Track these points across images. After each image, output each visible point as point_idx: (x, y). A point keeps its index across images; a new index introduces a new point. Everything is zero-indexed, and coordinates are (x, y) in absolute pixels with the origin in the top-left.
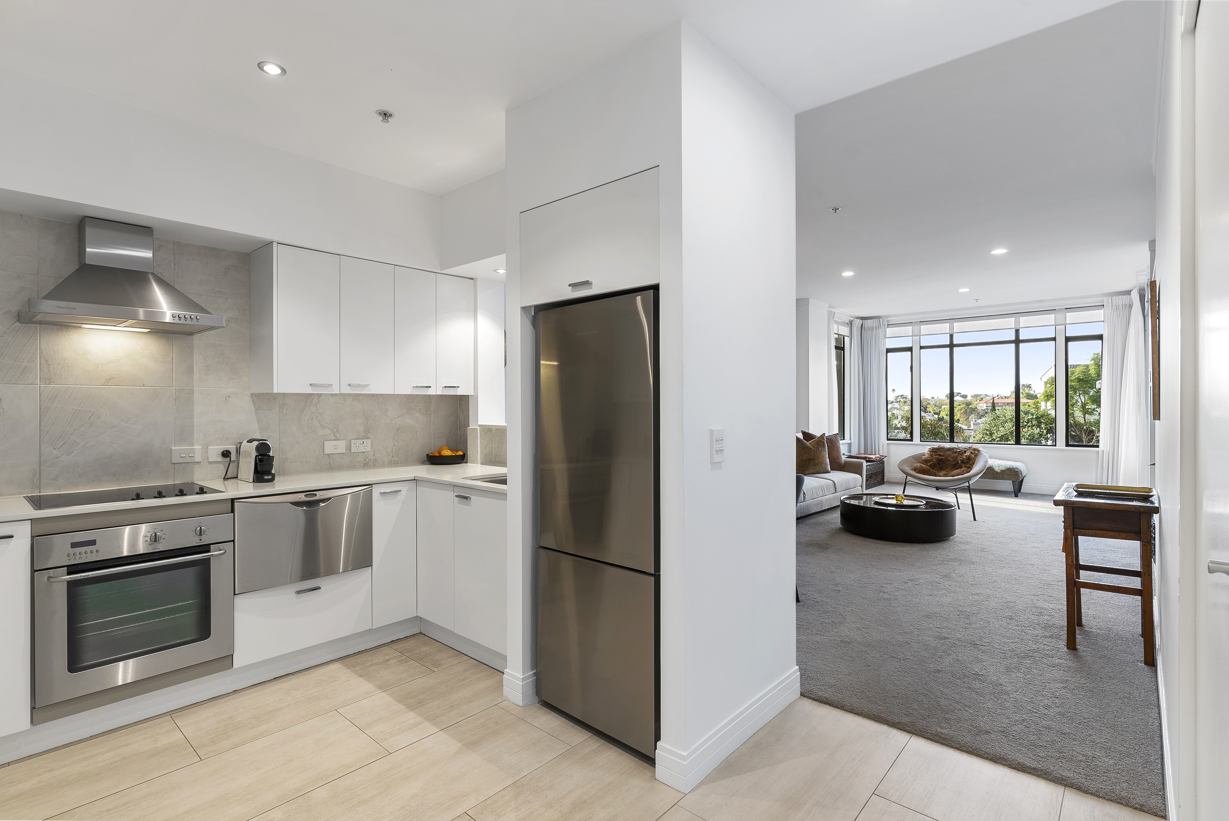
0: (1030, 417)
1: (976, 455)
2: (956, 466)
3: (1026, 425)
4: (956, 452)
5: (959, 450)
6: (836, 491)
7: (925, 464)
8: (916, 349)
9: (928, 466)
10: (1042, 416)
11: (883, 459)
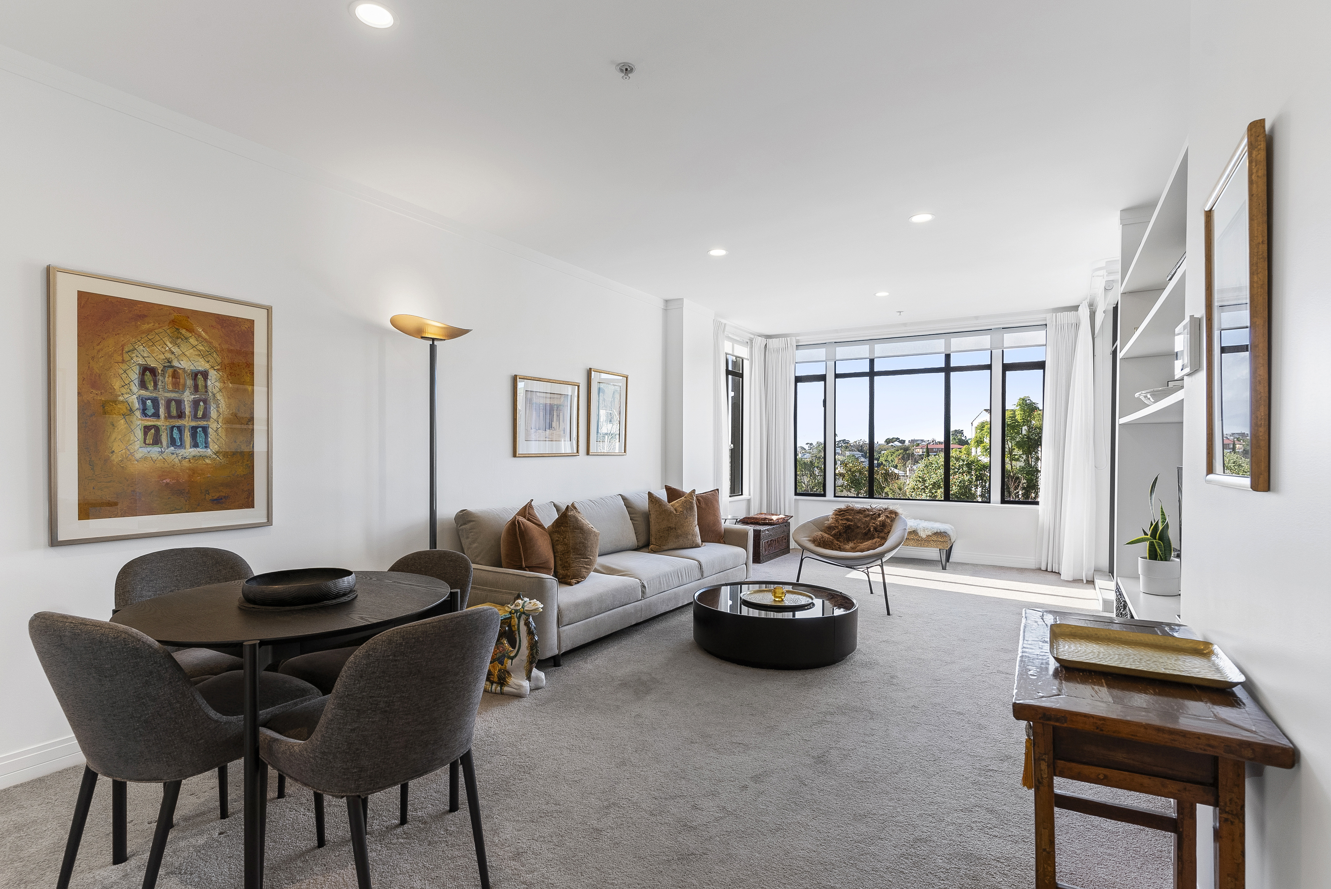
0: (961, 463)
1: (893, 520)
2: (868, 535)
3: (957, 472)
4: (868, 515)
5: (871, 513)
6: (702, 575)
7: (828, 532)
8: (830, 378)
9: (831, 536)
10: (973, 462)
11: (788, 520)
